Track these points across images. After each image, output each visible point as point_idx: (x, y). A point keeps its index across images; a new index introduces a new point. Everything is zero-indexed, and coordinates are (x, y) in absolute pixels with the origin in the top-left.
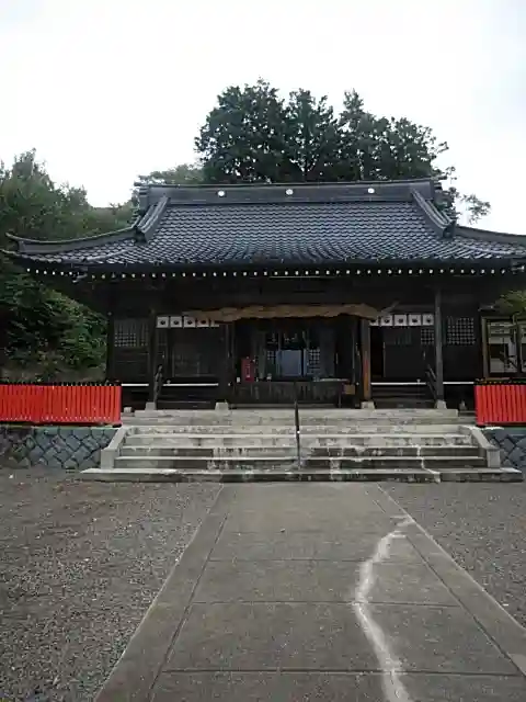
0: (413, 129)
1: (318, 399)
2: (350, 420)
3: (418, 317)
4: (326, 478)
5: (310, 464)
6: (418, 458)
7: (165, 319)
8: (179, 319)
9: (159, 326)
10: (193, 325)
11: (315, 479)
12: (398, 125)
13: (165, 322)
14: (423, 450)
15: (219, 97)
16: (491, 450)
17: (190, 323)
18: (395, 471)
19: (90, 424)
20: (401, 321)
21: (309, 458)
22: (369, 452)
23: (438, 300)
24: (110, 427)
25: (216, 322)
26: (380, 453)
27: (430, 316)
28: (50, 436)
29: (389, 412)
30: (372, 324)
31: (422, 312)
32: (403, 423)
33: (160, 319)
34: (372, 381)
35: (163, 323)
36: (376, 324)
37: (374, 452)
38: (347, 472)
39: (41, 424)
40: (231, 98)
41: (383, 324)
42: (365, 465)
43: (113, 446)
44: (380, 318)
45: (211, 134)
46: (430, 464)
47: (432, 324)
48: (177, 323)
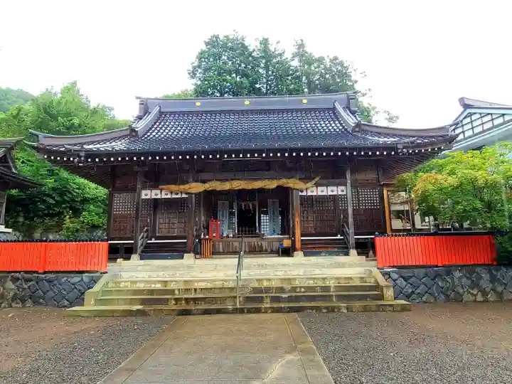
0: (341, 64)
1: (266, 251)
2: (284, 265)
3: (335, 188)
4: (258, 311)
5: (248, 299)
6: (331, 293)
7: (148, 192)
8: (158, 192)
9: (143, 197)
10: (169, 196)
11: (250, 311)
12: (331, 61)
13: (147, 194)
14: (335, 287)
15: (205, 42)
16: (386, 286)
17: (166, 194)
18: (313, 304)
19: (83, 272)
20: (322, 191)
21: (248, 295)
22: (294, 289)
23: (348, 176)
24: (98, 274)
25: (186, 194)
26: (303, 290)
27: (343, 188)
28: (49, 281)
29: (313, 259)
30: (300, 194)
31: (338, 185)
32: (323, 267)
33: (144, 192)
34: (302, 236)
35: (146, 195)
36: (304, 193)
37: (298, 290)
38: (275, 305)
39: (45, 273)
40: (213, 42)
41: (309, 194)
42: (290, 299)
43: (97, 288)
44: (306, 189)
45: (199, 67)
46: (340, 298)
47: (344, 193)
48: (156, 195)
